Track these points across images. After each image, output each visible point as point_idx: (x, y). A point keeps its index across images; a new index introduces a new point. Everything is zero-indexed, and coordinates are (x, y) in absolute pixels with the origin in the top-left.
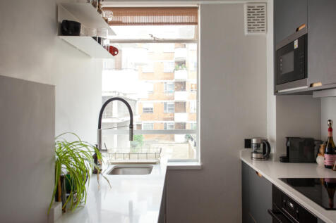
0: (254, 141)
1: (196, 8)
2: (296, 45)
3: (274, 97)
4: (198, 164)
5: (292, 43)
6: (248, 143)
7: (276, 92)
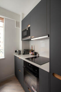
0: (17, 51)
1: (3, 18)
2: (27, 29)
3: (21, 41)
4: (4, 58)
5: (26, 29)
6: (16, 51)
7: (22, 40)
